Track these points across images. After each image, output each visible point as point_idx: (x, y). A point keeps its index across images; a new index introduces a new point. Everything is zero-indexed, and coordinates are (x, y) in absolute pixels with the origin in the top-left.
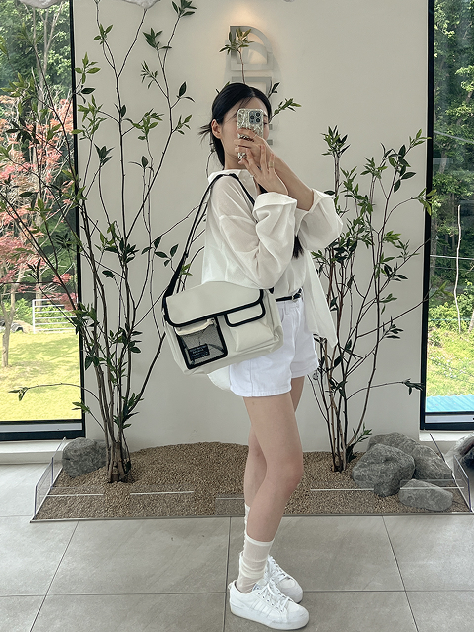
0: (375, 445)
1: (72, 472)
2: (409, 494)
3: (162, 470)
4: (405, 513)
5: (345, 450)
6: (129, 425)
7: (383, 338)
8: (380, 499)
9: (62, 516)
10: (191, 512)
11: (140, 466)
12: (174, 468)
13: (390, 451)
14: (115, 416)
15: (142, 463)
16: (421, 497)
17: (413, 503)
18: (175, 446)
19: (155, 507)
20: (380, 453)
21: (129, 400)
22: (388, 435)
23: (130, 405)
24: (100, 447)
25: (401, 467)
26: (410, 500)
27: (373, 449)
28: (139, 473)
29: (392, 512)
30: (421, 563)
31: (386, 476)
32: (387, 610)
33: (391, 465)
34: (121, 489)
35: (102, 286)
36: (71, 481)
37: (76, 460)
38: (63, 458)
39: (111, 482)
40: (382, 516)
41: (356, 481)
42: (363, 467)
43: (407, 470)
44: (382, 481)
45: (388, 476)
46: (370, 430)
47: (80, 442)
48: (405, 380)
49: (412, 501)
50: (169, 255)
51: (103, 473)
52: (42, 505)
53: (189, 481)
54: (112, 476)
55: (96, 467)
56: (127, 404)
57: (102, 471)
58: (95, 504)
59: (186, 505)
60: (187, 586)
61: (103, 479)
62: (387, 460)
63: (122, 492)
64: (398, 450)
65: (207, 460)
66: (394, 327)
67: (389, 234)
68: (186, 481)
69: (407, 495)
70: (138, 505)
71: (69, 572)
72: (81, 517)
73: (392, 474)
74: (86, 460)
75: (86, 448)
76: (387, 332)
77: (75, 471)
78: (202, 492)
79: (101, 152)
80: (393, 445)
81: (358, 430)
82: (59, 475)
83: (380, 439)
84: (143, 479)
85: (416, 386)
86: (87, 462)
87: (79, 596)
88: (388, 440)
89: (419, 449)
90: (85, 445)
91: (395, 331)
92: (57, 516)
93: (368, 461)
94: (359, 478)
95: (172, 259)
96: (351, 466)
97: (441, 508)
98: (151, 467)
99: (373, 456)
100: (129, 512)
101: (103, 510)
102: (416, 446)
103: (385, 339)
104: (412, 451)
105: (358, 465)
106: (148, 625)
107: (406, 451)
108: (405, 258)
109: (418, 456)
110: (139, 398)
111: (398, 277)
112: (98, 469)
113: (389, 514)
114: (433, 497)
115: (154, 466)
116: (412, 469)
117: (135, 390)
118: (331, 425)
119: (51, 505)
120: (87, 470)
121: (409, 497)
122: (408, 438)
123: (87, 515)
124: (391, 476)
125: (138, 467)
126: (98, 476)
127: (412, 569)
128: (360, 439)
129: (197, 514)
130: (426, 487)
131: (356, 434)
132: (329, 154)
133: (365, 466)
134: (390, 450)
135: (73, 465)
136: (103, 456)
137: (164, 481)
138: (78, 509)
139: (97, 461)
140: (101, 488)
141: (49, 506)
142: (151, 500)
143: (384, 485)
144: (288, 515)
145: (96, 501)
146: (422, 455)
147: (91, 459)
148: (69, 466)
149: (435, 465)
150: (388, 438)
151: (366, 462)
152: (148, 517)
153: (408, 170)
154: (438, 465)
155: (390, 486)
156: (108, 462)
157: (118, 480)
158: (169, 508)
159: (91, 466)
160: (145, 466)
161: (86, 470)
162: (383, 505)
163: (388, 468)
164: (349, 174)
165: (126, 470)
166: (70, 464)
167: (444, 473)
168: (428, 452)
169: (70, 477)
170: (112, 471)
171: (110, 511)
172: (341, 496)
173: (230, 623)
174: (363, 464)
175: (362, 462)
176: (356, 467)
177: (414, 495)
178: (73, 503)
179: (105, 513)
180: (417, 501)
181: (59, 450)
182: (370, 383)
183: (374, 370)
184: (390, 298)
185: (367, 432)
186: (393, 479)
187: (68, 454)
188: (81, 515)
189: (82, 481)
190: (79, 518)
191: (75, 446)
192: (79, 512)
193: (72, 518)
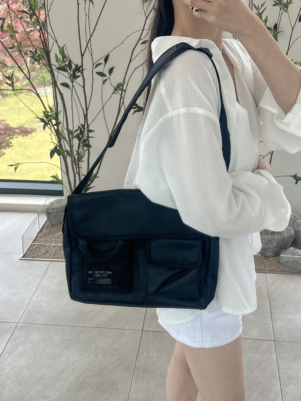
1: (53, 222)
2: (287, 259)
4: (283, 272)
8: (265, 259)
9: (41, 256)
16: (296, 262)
17: (289, 265)
23: (89, 181)
25: (283, 238)
26: (287, 263)
29: (273, 271)
30: (290, 316)
31: (271, 244)
32: (258, 357)
33: (276, 236)
35: (61, 94)
36: (52, 228)
37: (54, 215)
38: (46, 212)
40: (265, 273)
43: (288, 239)
44: (268, 247)
45: (273, 244)
47: (57, 203)
48: (293, 174)
49: (289, 264)
50: (107, 74)
52: (30, 246)
60: (116, 323)
69: (286, 259)
71: (37, 304)
73: (276, 242)
74: (61, 215)
75: (61, 208)
77: (55, 221)
82: (46, 222)
87: (40, 325)
89: (299, 223)
90: (60, 205)
92: (38, 256)
95: (110, 78)
102: (297, 220)
104: (294, 224)
106: (82, 354)
109: (298, 229)
110: (95, 176)
113: (270, 271)
116: (292, 238)
119: (36, 246)
121: (287, 261)
123: (58, 257)
124: (275, 244)
127: (282, 322)
135: (53, 218)
138: (52, 252)
141: (34, 247)
143: (269, 250)
148: (50, 218)
155: (274, 250)
161: (62, 221)
162: (267, 264)
163: (273, 238)
164: (260, 8)
169: (52, 225)
173: (140, 357)
177: (290, 260)
180: (293, 264)
186: (277, 246)
187: (49, 211)
188: (53, 256)
189: (58, 230)
190: (52, 259)
191: (53, 206)
192: (52, 254)
193: (47, 259)
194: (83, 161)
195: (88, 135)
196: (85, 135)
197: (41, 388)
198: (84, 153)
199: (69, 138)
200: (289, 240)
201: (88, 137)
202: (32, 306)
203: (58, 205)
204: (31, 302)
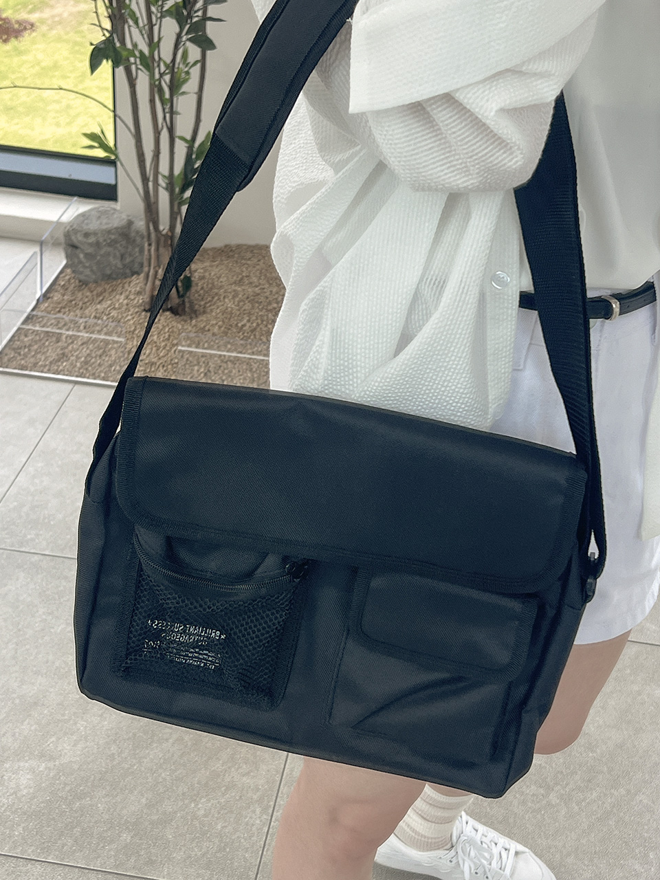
1: (83, 272)
9: (45, 366)
11: (213, 284)
15: (219, 278)
19: (230, 376)
21: (197, 144)
23: (197, 158)
24: (138, 232)
28: (209, 299)
34: (167, 330)
36: (79, 291)
37: (88, 251)
38: (65, 243)
47: (99, 217)
51: (137, 289)
52: (13, 336)
55: (128, 271)
56: (191, 155)
57: (136, 283)
58: (113, 352)
61: (136, 302)
63: (167, 335)
70: (196, 368)
71: (30, 498)
72: (80, 376)
74: (109, 254)
75: (109, 232)
77: (88, 272)
82: (61, 272)
84: (214, 314)
86: (111, 258)
87: (36, 557)
90: (106, 224)
92: (35, 364)
98: (235, 291)
112: (133, 275)
115: (239, 289)
120: (112, 273)
123: (94, 374)
125: (210, 286)
126: (127, 293)
135: (83, 260)
136: (142, 251)
137: (255, 325)
138: (78, 358)
139: (131, 259)
140: (129, 320)
141: (26, 339)
142: (222, 361)
145: (115, 345)
147: (118, 254)
148: (76, 261)
156: (146, 269)
159: (119, 268)
160: (221, 287)
161: (108, 273)
165: (180, 289)
166: (78, 258)
169: (80, 281)
170: (154, 289)
178: (72, 342)
181: (62, 220)
187: (73, 238)
188: (81, 371)
189: (98, 295)
190: (77, 376)
191: (87, 224)
192: (78, 365)
193: (64, 375)
194: (184, 93)
195: (205, 10)
196: (198, 10)
197: (33, 728)
198: (188, 73)
199: (149, 13)
201: (205, 18)
202: (15, 503)
203: (101, 224)
204: (13, 490)
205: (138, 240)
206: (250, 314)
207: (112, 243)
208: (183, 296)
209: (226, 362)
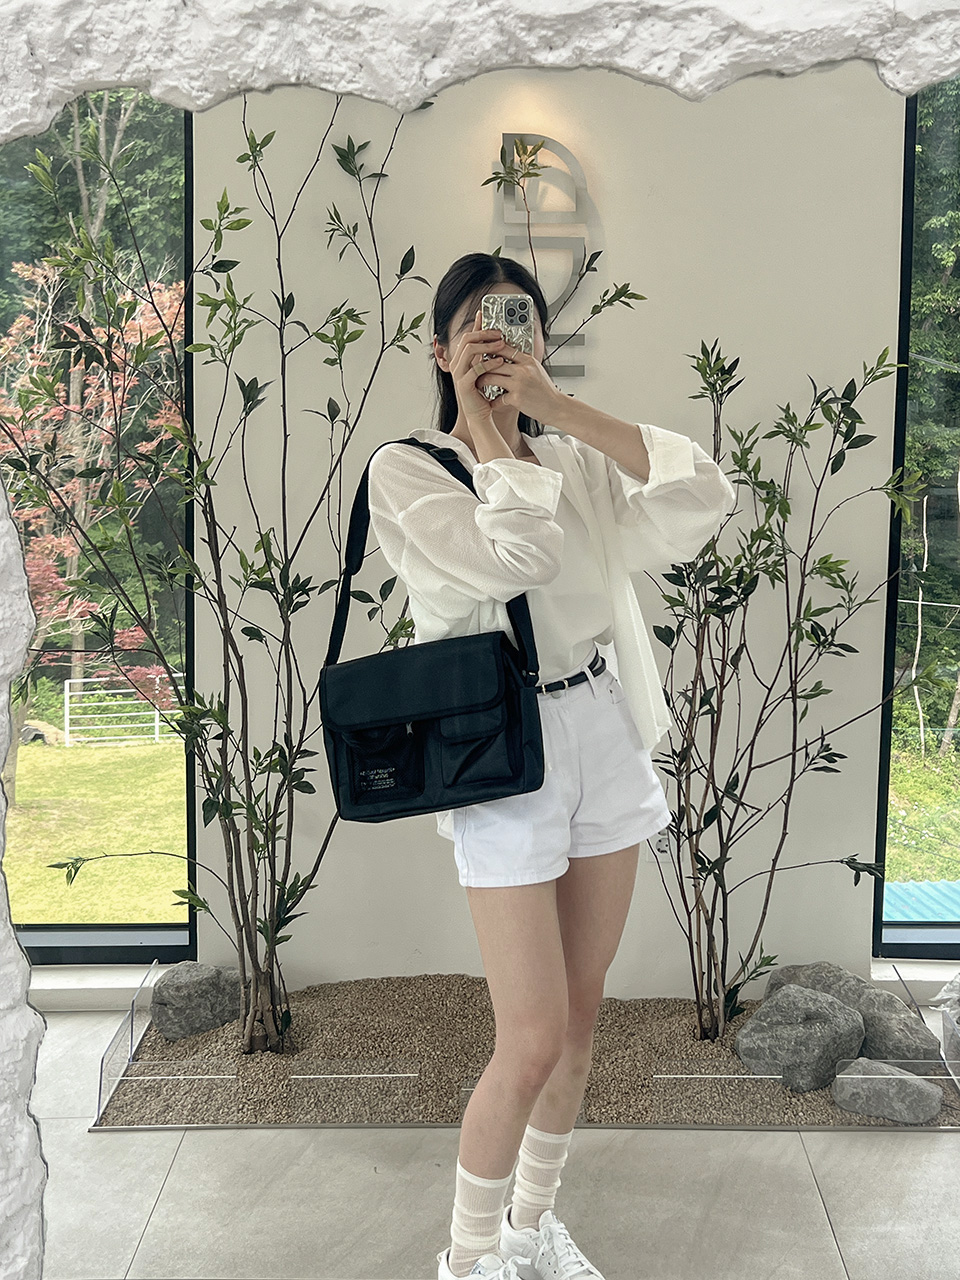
0: (784, 988)
1: (170, 1029)
2: (855, 1088)
3: (351, 1028)
4: (846, 1126)
5: (722, 996)
6: (287, 938)
7: (804, 771)
8: (794, 1097)
9: (152, 1119)
10: (411, 1115)
11: (308, 1020)
12: (376, 1025)
13: (816, 1000)
14: (260, 920)
15: (312, 1014)
16: (878, 1095)
17: (861, 1106)
18: (375, 980)
19: (340, 1103)
20: (794, 1003)
21: (287, 886)
22: (807, 966)
23: (290, 897)
24: (227, 981)
25: (836, 1032)
26: (855, 1100)
27: (779, 995)
28: (306, 1035)
29: (819, 1124)
30: (881, 1229)
31: (806, 1050)
33: (817, 1029)
34: (271, 1066)
35: (239, 659)
36: (168, 1049)
37: (179, 1006)
38: (153, 1002)
39: (250, 1052)
40: (799, 1131)
41: (745, 1059)
42: (759, 1032)
43: (848, 1039)
44: (798, 1061)
45: (811, 1050)
46: (775, 957)
47: (187, 971)
48: (846, 856)
49: (860, 1101)
50: (377, 598)
51: (233, 1034)
52: (112, 1097)
53: (406, 1053)
54: (252, 1039)
55: (218, 1021)
56: (284, 895)
57: (232, 1029)
58: (218, 1096)
59: (401, 1102)
61: (234, 1045)
62: (809, 1018)
63: (272, 1072)
64: (830, 998)
65: (442, 1009)
66: (827, 748)
67: (824, 560)
68: (401, 1052)
69: (851, 1090)
70: (306, 1099)
71: (169, 1234)
72: (189, 1123)
73: (819, 1046)
74: (200, 1006)
75: (200, 983)
76: (813, 759)
77: (176, 1028)
78: (433, 1075)
79: (249, 389)
80: (818, 987)
81: (750, 955)
83: (792, 974)
84: (314, 1047)
85: (868, 868)
86: (202, 1010)
88: (809, 976)
89: (872, 997)
90: (196, 976)
91: (831, 758)
92: (142, 1118)
93: (769, 1019)
94: (750, 1052)
95: (383, 608)
96: (732, 1028)
97: (918, 1118)
98: (331, 1023)
99: (778, 1008)
100: (287, 1114)
101: (234, 1108)
102: (866, 990)
103: (810, 773)
104: (858, 1001)
105: (749, 1027)
107: (846, 1000)
108: (849, 609)
109: (871, 1011)
110: (308, 884)
111: (838, 649)
112: (223, 1025)
113: (812, 1127)
114: (903, 1094)
115: (335, 1020)
116: (859, 1036)
117: (301, 867)
118: (695, 945)
119: (130, 1096)
120: (201, 1026)
121: (853, 1094)
122: (850, 974)
123: (203, 1119)
124: (816, 1051)
125: (305, 1022)
126: (224, 1039)
127: (863, 1242)
128: (754, 975)
129: (425, 1120)
130: (888, 1074)
131: (744, 965)
132: (702, 396)
133: (762, 1029)
134: (814, 997)
135: (173, 1017)
136: (234, 998)
137: (356, 1052)
138: (183, 1106)
139: (221, 1008)
140: (230, 1064)
141: (126, 1098)
142: (330, 1090)
143: (802, 1068)
144: (608, 1126)
145: (219, 1090)
146: (878, 1009)
147: (208, 1004)
148: (164, 1019)
149: (904, 1029)
150: (809, 972)
151: (765, 1021)
152: (325, 1124)
153: (860, 430)
154: (911, 1029)
155: (816, 1070)
156: (243, 1012)
157: (263, 1047)
158: (367, 1107)
159: (209, 1019)
160: (317, 1022)
161: (198, 1026)
162: (800, 1109)
163: (811, 1034)
164: (745, 438)
165: (280, 1027)
166: (167, 1014)
167: (926, 1047)
168: (890, 1003)
169: (167, 1039)
170: (252, 1030)
171: (248, 1110)
172: (714, 1090)
174: (760, 1025)
175: (756, 1021)
176: (745, 1031)
177: (863, 1089)
178: (174, 1094)
179: (239, 1115)
180: (871, 1103)
181: (146, 984)
182: (775, 861)
183: (784, 834)
184: (818, 690)
185: (767, 961)
186: (821, 1057)
187: (163, 996)
188: (189, 1117)
189: (191, 1048)
190: (186, 1123)
191: (178, 978)
192: (185, 1112)
193: (173, 1124)
200: (851, 1039)
201: (302, 770)
202: (156, 1240)
203: (191, 976)
205: (228, 988)
206: (350, 1043)
207: (203, 994)
208: (282, 1034)
209: (335, 1090)
